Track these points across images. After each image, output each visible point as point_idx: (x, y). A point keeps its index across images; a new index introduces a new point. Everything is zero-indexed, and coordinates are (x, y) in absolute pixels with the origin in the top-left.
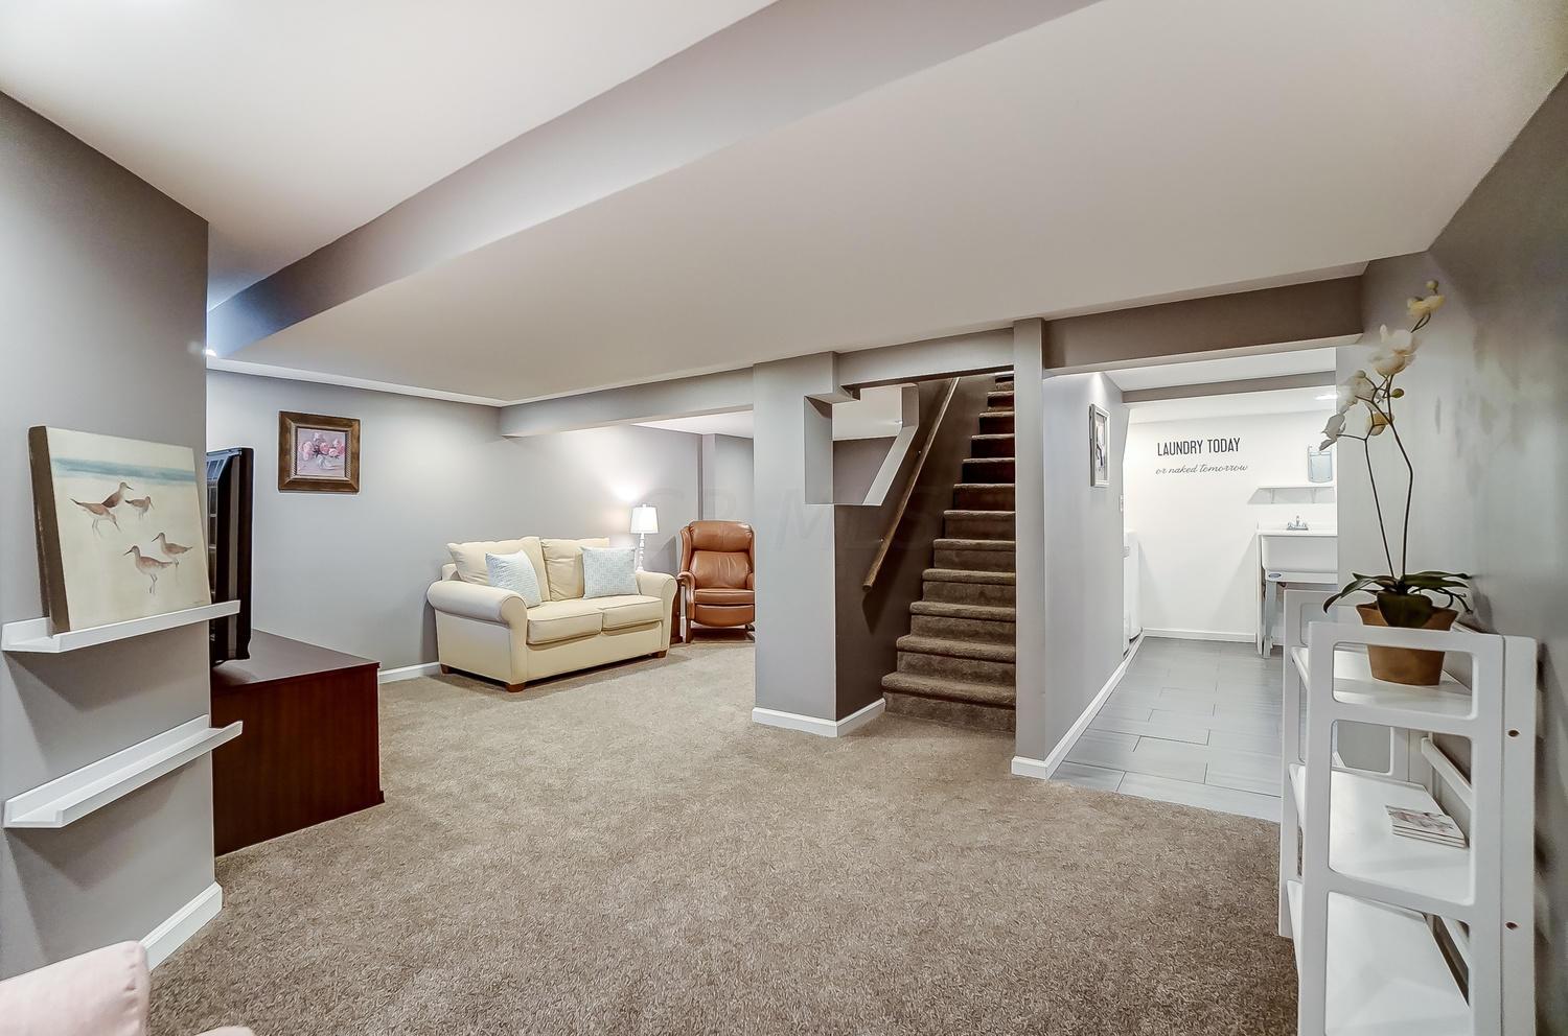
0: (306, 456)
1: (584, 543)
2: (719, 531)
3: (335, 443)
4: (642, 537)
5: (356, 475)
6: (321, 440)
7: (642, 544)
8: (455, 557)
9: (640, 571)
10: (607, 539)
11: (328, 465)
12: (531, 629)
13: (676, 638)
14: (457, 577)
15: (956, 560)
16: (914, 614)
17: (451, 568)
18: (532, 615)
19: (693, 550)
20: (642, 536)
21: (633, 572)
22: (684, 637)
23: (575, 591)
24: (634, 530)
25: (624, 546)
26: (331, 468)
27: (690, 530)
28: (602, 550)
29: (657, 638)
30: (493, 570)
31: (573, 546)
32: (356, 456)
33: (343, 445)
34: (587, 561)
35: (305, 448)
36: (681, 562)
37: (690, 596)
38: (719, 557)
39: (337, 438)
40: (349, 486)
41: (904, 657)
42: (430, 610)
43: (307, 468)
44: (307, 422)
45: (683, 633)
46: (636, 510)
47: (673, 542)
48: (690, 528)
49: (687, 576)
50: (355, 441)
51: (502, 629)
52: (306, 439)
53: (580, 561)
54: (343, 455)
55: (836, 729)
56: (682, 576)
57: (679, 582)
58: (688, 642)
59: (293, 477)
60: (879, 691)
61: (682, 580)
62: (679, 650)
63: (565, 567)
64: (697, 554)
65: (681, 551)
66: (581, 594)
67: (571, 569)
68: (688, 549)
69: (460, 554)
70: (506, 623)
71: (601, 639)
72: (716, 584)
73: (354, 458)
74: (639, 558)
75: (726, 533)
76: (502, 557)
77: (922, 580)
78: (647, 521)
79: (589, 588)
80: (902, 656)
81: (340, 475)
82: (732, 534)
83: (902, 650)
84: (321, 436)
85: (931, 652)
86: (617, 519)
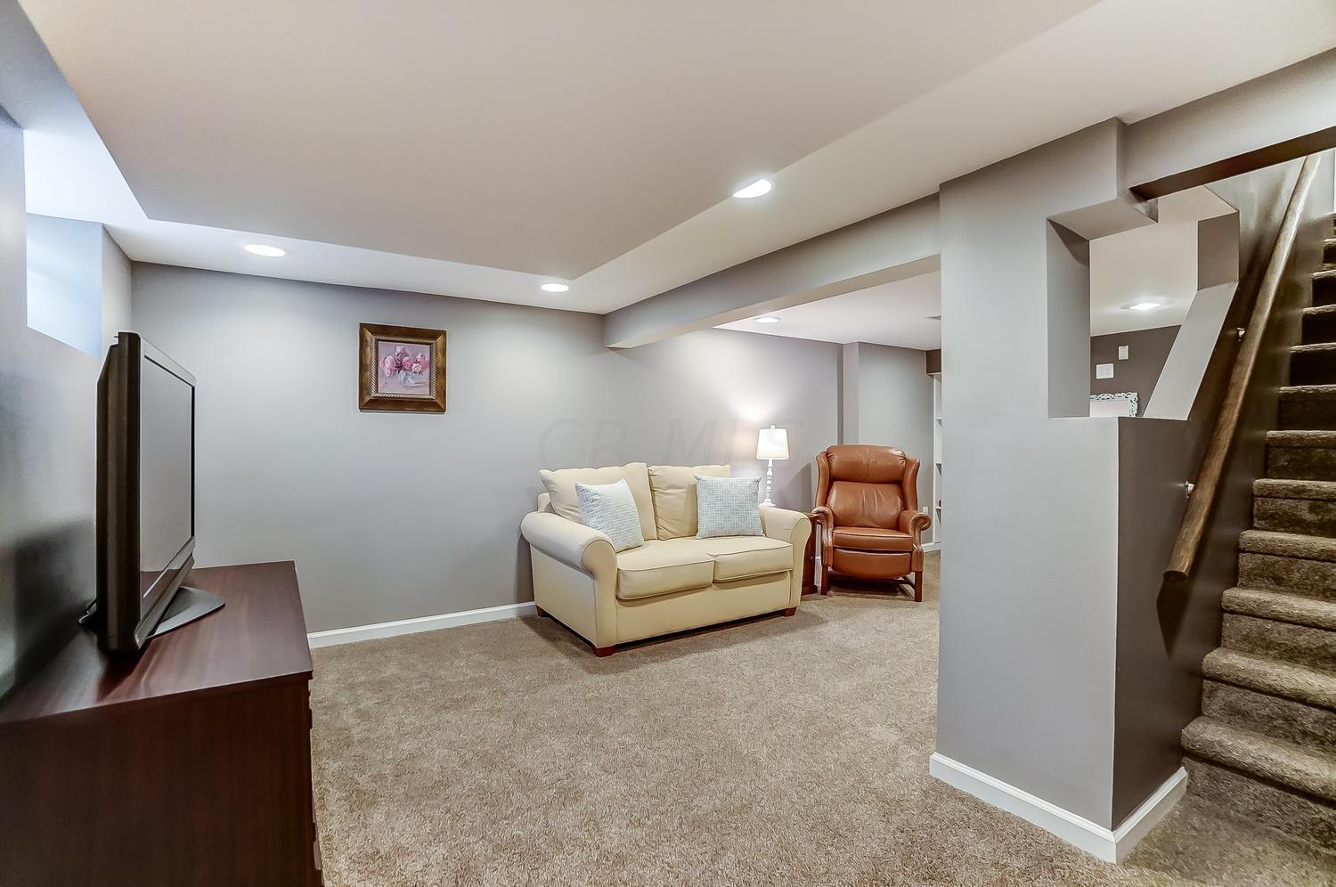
0: (387, 372)
1: (697, 471)
2: (863, 458)
3: (419, 357)
4: (770, 464)
5: (442, 393)
6: (404, 354)
7: (770, 473)
8: (547, 485)
9: (767, 505)
10: (728, 466)
11: (411, 382)
12: (621, 580)
13: (808, 587)
14: (551, 509)
15: (1309, 517)
16: (1232, 612)
17: (545, 498)
18: (624, 561)
19: (831, 479)
20: (770, 462)
21: (757, 508)
22: (819, 589)
23: (687, 528)
24: (761, 455)
25: (749, 475)
26: (415, 385)
27: (828, 455)
28: (719, 479)
29: (784, 593)
30: (583, 505)
31: (685, 473)
32: (441, 372)
33: (427, 359)
34: (701, 493)
35: (387, 364)
36: (817, 495)
37: (827, 537)
38: (864, 489)
39: (421, 352)
40: (434, 405)
41: (1221, 694)
42: (524, 545)
43: (390, 386)
44: (387, 335)
45: (818, 581)
46: (763, 433)
47: (807, 470)
48: (827, 454)
49: (823, 512)
50: (440, 355)
51: (588, 578)
52: (389, 353)
53: (693, 491)
54: (427, 371)
55: (1114, 848)
56: (818, 512)
57: (814, 521)
58: (824, 592)
59: (374, 394)
60: (1176, 752)
61: (817, 518)
62: (814, 606)
63: (674, 500)
64: (836, 485)
65: (816, 481)
66: (693, 532)
67: (682, 502)
68: (825, 479)
69: (553, 483)
70: (590, 572)
71: (713, 594)
72: (860, 523)
73: (439, 373)
74: (766, 489)
75: (872, 460)
76: (594, 488)
77: (1239, 550)
78: (775, 445)
79: (704, 525)
80: (1213, 692)
81: (424, 393)
82: (880, 462)
83: (1216, 679)
84: (404, 349)
85: (1301, 698)
86: (742, 442)
